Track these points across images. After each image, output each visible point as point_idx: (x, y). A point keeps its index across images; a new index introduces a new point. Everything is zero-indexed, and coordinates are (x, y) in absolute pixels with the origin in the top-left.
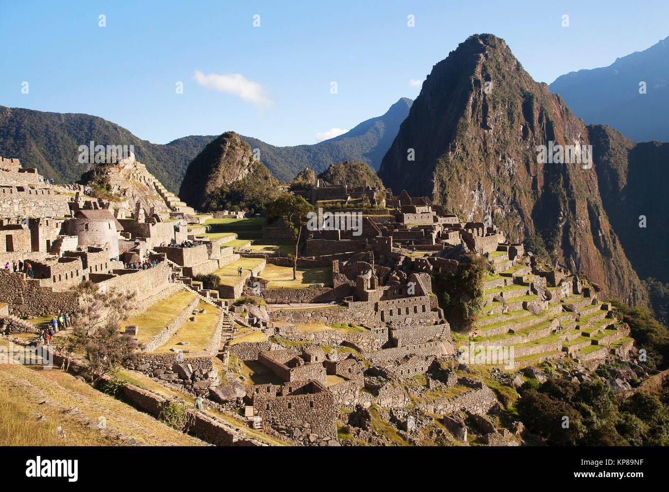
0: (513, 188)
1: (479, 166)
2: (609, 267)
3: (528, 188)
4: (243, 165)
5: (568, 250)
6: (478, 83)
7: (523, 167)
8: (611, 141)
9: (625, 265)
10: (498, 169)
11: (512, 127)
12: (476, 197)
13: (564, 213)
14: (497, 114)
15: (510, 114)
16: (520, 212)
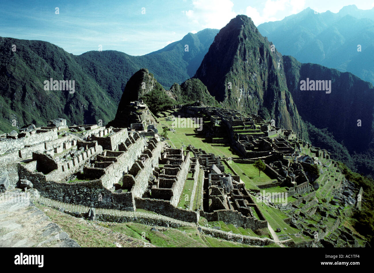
0: (256, 87)
1: (243, 77)
2: (292, 119)
3: (262, 86)
4: (151, 84)
5: (277, 113)
6: (242, 39)
7: (259, 76)
8: (292, 63)
9: (298, 118)
10: (250, 78)
11: (255, 59)
12: (242, 91)
13: (276, 97)
14: (250, 54)
15: (254, 53)
16: (258, 97)
